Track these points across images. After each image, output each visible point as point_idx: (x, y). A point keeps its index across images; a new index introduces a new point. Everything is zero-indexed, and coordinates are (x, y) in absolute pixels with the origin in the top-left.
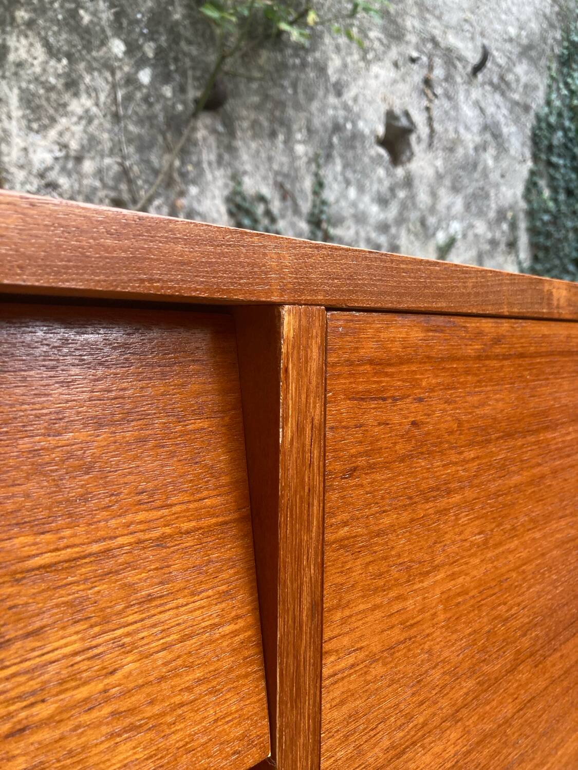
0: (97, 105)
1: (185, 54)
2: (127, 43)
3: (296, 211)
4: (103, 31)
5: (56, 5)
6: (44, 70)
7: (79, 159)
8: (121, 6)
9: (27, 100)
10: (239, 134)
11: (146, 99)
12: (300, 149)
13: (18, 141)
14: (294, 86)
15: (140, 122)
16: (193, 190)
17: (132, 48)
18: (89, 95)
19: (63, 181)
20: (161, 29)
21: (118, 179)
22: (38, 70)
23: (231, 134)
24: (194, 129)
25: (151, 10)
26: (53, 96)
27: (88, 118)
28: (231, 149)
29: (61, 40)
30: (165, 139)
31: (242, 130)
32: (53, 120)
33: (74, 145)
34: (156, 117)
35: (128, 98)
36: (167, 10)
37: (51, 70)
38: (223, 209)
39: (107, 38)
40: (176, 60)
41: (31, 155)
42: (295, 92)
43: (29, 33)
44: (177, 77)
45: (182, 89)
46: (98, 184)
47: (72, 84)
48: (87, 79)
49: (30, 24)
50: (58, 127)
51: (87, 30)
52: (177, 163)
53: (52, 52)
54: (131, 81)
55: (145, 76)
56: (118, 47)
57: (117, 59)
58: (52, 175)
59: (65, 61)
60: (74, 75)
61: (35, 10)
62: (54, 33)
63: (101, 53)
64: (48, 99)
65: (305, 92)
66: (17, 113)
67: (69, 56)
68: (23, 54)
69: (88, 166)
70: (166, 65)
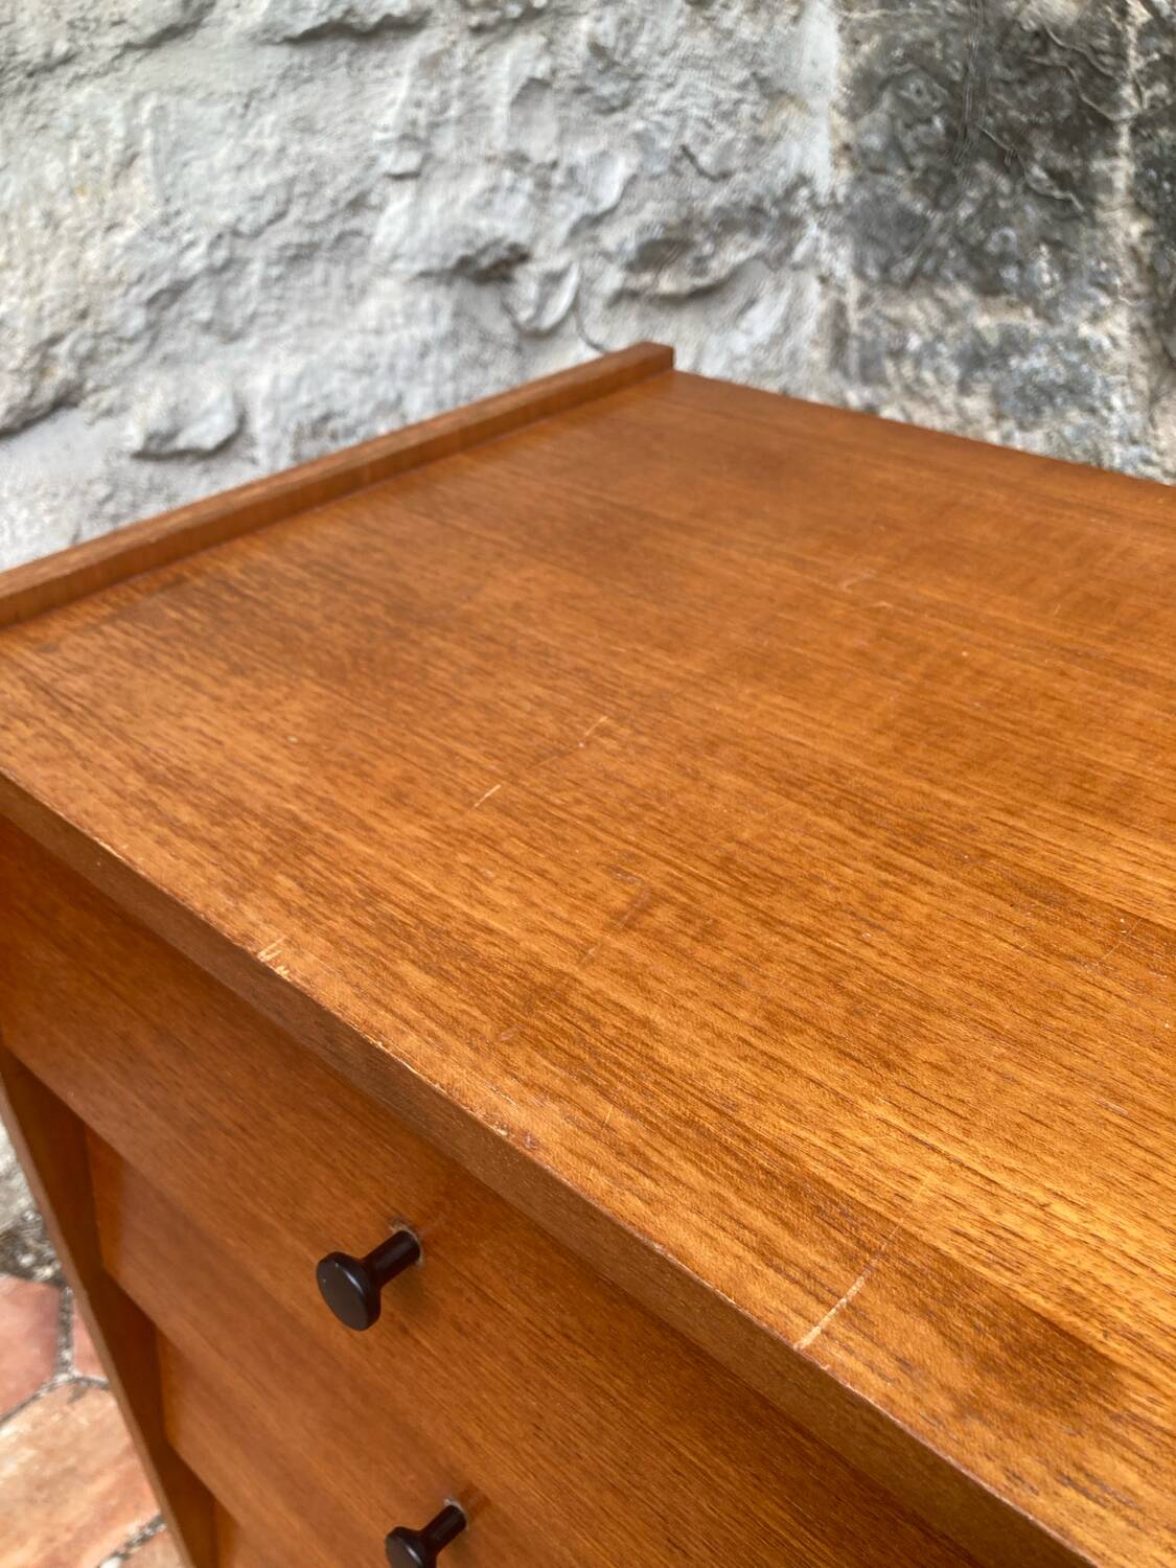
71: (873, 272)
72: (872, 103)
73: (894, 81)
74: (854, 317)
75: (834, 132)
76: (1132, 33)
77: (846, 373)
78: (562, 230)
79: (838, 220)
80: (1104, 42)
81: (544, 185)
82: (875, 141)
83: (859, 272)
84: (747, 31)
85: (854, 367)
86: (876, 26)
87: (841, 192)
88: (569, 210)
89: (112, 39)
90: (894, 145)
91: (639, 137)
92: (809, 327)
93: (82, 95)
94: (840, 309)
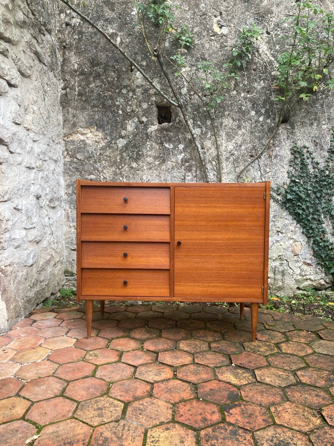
0: (246, 131)
1: (275, 108)
2: (255, 111)
3: (322, 149)
4: (249, 110)
5: (236, 108)
6: (232, 125)
7: (240, 146)
8: (254, 101)
9: (228, 134)
10: (296, 127)
11: (262, 125)
12: (324, 127)
13: (224, 145)
14: (322, 106)
15: (260, 132)
16: (277, 149)
17: (257, 113)
18: (244, 129)
19: (236, 153)
20: (267, 104)
21: (252, 150)
22: (230, 126)
23: (293, 128)
24: (278, 130)
25: (264, 100)
26: (234, 131)
27: (244, 134)
28: (292, 133)
29: (236, 116)
30: (267, 135)
31: (297, 126)
32: (234, 137)
33: (239, 143)
34: (265, 129)
35: (256, 126)
36: (269, 97)
37: (234, 125)
38: (289, 153)
39: (250, 112)
40: (272, 111)
41: (228, 148)
42: (322, 107)
43: (228, 117)
44: (272, 116)
45: (274, 119)
46: (246, 152)
47: (239, 127)
48: (244, 124)
49: (228, 115)
50: (235, 139)
51: (244, 112)
52: (272, 141)
53: (234, 120)
54: (257, 121)
55: (261, 119)
56: (253, 113)
57: (253, 116)
58: (233, 152)
59: (237, 122)
60: (240, 124)
61: (230, 111)
62: (235, 115)
63: (248, 116)
64: (233, 133)
65: (327, 106)
66: (224, 138)
67: (239, 120)
68: (227, 123)
69: (243, 147)
70: (269, 113)
71: (72, 208)
72: (70, 187)
73: (72, 185)
74: (70, 214)
75: (64, 191)
76: (102, 179)
77: (70, 221)
78: (44, 194)
79: (66, 202)
80: (99, 180)
81: (43, 189)
82: (71, 192)
83: (70, 208)
84: (57, 177)
85: (71, 221)
86: (69, 179)
87: (66, 198)
88: (45, 192)
89: (16, 163)
90: (73, 192)
91: (49, 186)
92: (63, 216)
93: (14, 168)
94: (68, 213)
